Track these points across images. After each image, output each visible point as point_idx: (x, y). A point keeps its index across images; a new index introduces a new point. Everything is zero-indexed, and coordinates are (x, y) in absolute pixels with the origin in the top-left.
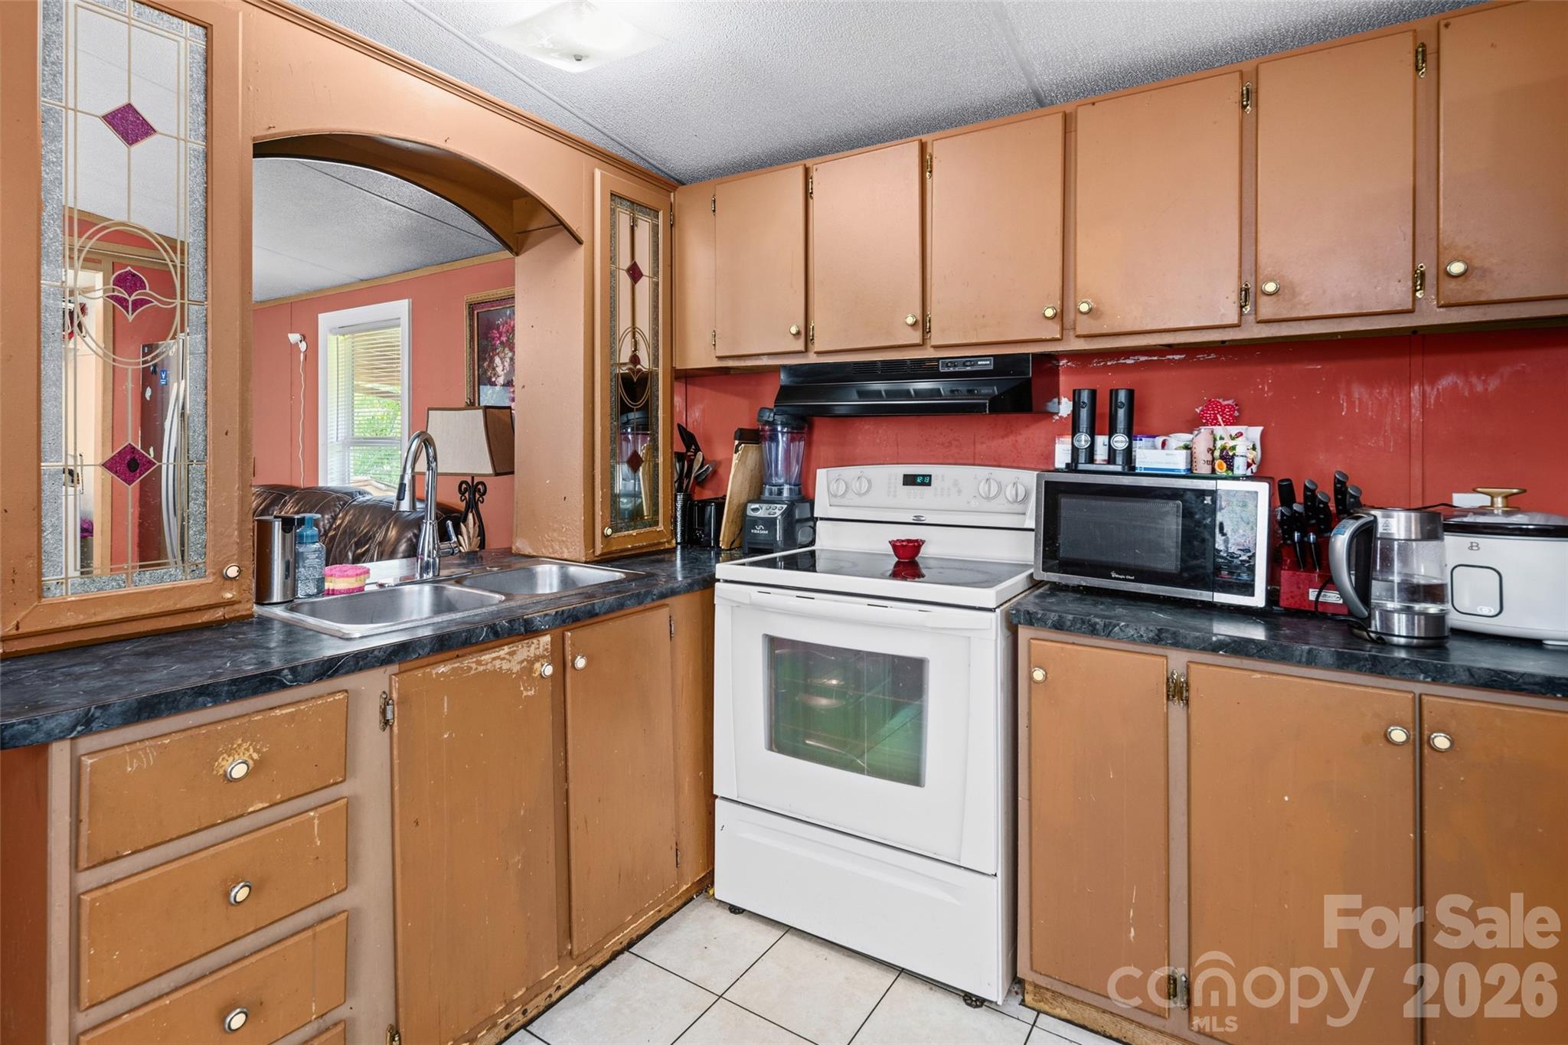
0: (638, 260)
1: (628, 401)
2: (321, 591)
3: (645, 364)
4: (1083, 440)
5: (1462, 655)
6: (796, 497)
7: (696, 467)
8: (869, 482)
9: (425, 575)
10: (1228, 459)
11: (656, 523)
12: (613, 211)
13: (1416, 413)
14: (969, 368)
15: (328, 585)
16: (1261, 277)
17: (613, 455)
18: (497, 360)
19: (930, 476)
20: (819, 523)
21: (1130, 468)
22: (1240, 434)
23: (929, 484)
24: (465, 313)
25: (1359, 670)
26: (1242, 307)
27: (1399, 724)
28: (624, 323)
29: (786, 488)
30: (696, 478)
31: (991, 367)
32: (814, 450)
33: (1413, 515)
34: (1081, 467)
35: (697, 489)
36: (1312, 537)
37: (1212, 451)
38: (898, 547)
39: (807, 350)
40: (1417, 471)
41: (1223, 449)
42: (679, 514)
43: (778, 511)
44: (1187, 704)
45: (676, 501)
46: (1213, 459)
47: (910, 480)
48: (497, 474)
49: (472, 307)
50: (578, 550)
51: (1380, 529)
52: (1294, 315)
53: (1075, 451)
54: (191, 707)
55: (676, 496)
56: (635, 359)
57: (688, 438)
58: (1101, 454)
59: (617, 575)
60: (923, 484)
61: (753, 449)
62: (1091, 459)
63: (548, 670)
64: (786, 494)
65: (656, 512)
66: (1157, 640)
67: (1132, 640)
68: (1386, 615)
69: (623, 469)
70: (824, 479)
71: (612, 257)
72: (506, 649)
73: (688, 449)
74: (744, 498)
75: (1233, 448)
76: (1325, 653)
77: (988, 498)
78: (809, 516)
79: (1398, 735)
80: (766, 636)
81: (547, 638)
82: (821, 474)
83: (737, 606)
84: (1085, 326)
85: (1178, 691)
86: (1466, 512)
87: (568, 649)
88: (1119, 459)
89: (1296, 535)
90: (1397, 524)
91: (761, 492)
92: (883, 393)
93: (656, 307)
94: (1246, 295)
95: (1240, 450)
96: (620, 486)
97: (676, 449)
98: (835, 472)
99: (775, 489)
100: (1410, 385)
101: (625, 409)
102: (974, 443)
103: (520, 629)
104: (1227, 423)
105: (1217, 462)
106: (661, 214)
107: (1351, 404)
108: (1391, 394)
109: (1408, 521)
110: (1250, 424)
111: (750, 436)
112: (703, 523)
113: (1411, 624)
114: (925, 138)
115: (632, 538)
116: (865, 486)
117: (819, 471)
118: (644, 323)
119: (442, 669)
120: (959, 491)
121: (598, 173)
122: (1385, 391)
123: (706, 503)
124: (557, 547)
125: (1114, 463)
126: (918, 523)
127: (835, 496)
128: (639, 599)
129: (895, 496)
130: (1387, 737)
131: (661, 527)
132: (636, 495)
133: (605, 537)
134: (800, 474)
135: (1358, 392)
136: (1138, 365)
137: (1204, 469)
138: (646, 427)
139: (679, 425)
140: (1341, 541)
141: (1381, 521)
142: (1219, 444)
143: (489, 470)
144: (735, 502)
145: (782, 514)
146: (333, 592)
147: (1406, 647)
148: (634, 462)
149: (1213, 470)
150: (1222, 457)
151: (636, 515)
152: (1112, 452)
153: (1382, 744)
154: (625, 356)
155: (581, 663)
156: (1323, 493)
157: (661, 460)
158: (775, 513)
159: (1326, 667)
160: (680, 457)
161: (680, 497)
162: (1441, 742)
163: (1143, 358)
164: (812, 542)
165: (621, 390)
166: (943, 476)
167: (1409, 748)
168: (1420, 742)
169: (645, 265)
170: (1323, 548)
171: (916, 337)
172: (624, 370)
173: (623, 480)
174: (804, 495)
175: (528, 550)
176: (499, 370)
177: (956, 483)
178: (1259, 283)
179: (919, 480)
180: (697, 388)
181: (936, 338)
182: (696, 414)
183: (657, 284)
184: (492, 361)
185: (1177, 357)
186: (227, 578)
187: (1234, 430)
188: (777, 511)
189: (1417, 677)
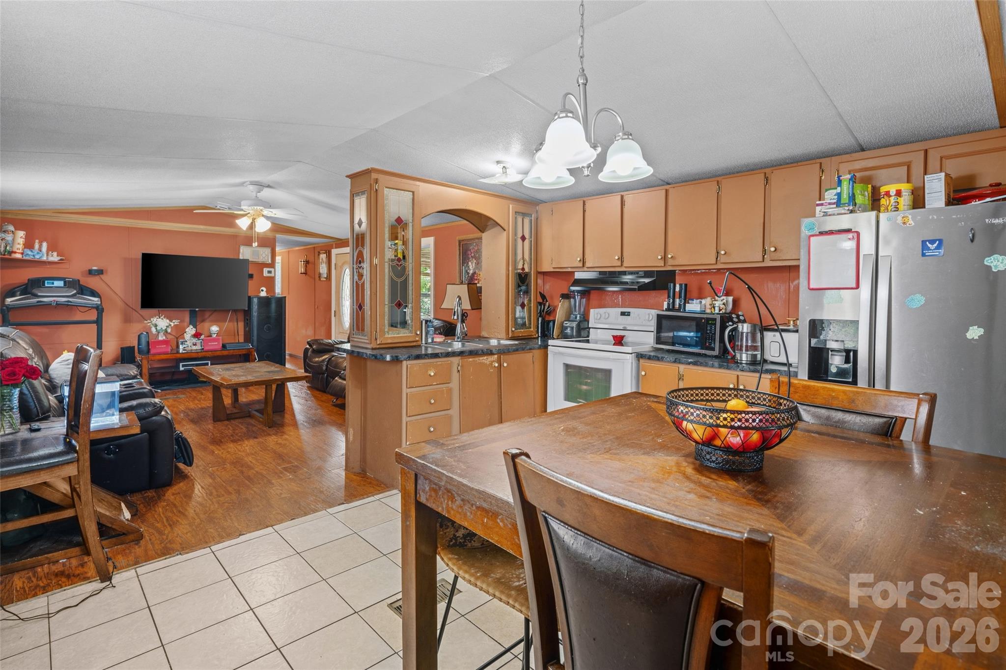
0: (525, 234)
1: (520, 284)
2: (433, 341)
3: (527, 270)
4: (671, 300)
6: (582, 319)
7: (546, 308)
8: (609, 314)
11: (531, 328)
12: (516, 218)
15: (435, 340)
16: (721, 249)
17: (515, 303)
18: (470, 263)
19: (630, 312)
20: (591, 329)
21: (684, 311)
23: (629, 315)
24: (457, 244)
25: (724, 369)
26: (717, 258)
28: (520, 256)
29: (578, 316)
30: (546, 312)
31: (643, 275)
32: (591, 302)
33: (750, 325)
34: (670, 309)
35: (547, 316)
37: (711, 305)
38: (615, 337)
39: (583, 266)
41: (713, 304)
42: (540, 325)
43: (574, 324)
45: (538, 321)
46: (711, 307)
47: (623, 314)
48: (472, 309)
49: (460, 242)
50: (503, 335)
51: (740, 329)
52: (731, 262)
54: (424, 358)
55: (538, 319)
56: (523, 269)
57: (543, 297)
59: (516, 342)
61: (567, 301)
62: (674, 307)
63: (497, 365)
64: (578, 318)
65: (530, 324)
66: (675, 362)
67: (668, 362)
69: (519, 308)
70: (593, 313)
71: (515, 234)
72: (486, 357)
73: (543, 301)
74: (564, 319)
75: (715, 304)
76: (716, 364)
77: (649, 321)
78: (587, 327)
79: (731, 386)
80: (564, 364)
81: (496, 356)
82: (592, 311)
83: (555, 354)
84: (671, 261)
85: (681, 377)
87: (502, 360)
88: (681, 307)
90: (745, 328)
91: (569, 317)
93: (531, 249)
94: (719, 254)
95: (717, 305)
96: (518, 315)
97: (538, 301)
98: (598, 310)
99: (574, 316)
101: (519, 286)
103: (490, 353)
105: (712, 309)
106: (533, 215)
111: (566, 296)
112: (548, 329)
113: (747, 357)
114: (622, 193)
115: (521, 332)
116: (607, 315)
117: (591, 310)
118: (527, 257)
119: (471, 360)
120: (640, 318)
121: (511, 206)
123: (549, 321)
124: (496, 334)
126: (625, 329)
127: (597, 319)
128: (523, 349)
129: (617, 319)
131: (532, 329)
132: (523, 318)
133: (512, 331)
134: (584, 311)
135: (770, 285)
137: (709, 311)
138: (527, 292)
139: (540, 292)
141: (740, 327)
143: (470, 308)
144: (560, 321)
145: (576, 325)
146: (436, 342)
148: (523, 306)
150: (713, 307)
151: (524, 324)
152: (679, 304)
154: (520, 266)
155: (505, 365)
157: (532, 305)
159: (716, 368)
160: (540, 304)
161: (540, 319)
162: (742, 388)
164: (588, 336)
165: (518, 280)
166: (634, 312)
169: (527, 236)
171: (619, 263)
172: (519, 271)
173: (519, 312)
174: (585, 318)
175: (486, 335)
176: (471, 267)
177: (638, 315)
178: (720, 251)
179: (626, 314)
180: (548, 277)
181: (625, 264)
182: (547, 287)
183: (531, 241)
184: (468, 264)
186: (417, 334)
189: (736, 370)
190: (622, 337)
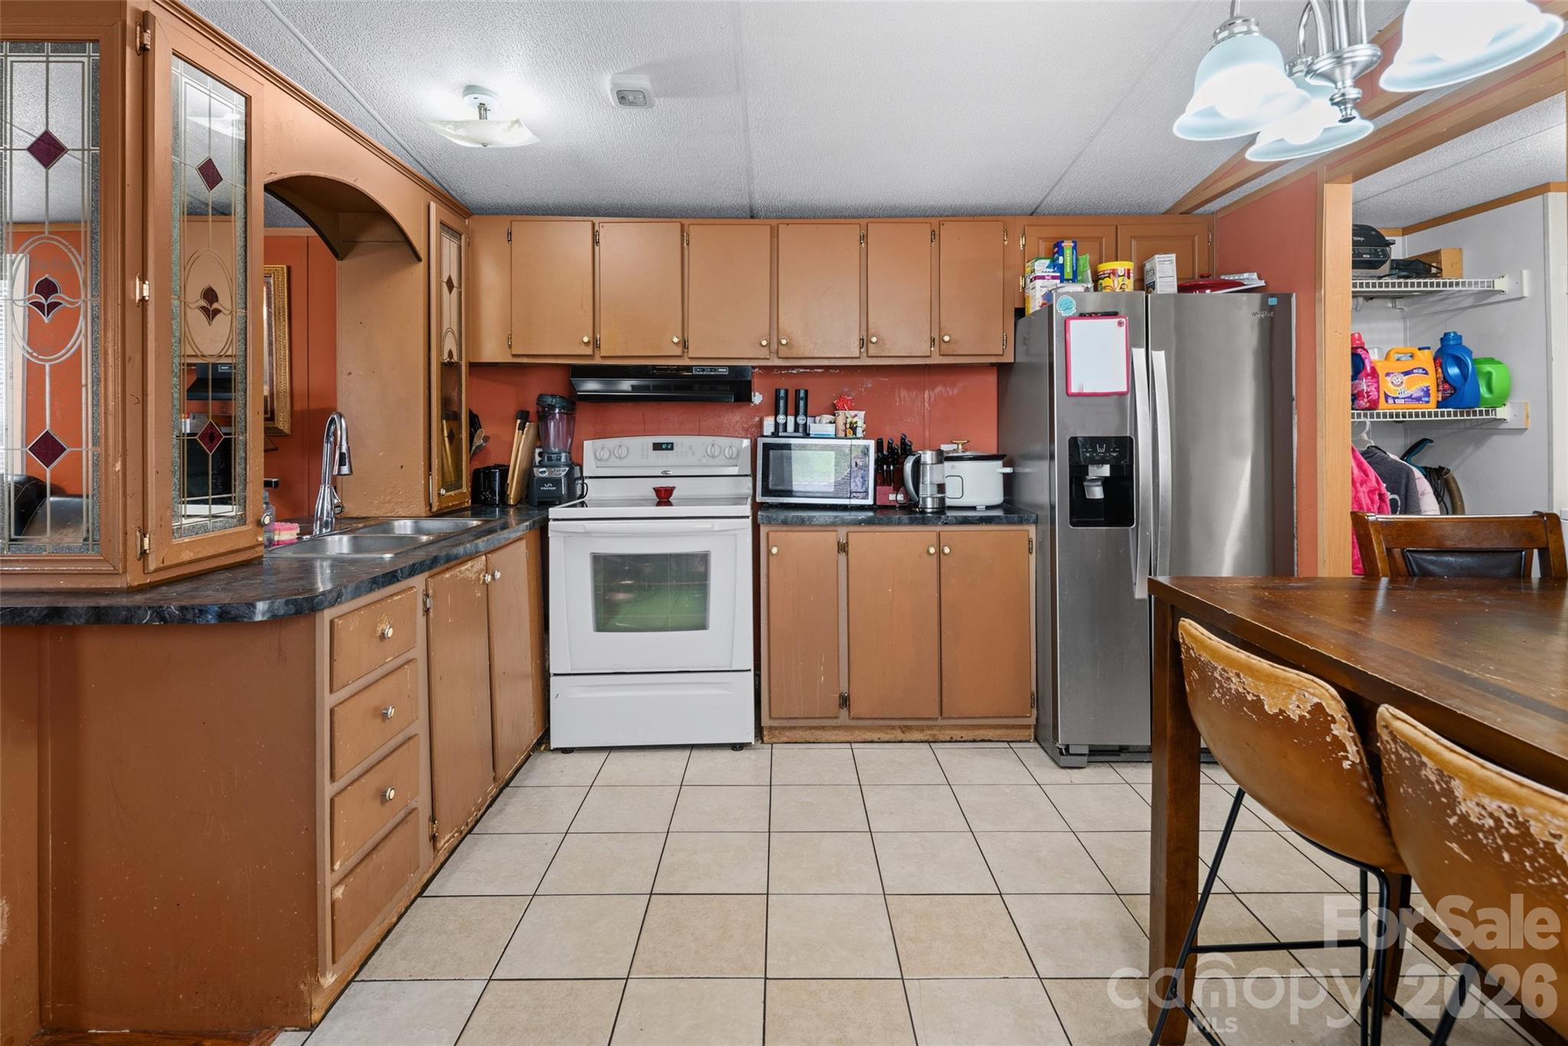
0: (452, 274)
3: (454, 358)
4: (781, 419)
5: (950, 514)
7: (476, 441)
8: (626, 449)
9: (324, 530)
10: (854, 429)
11: (461, 487)
12: (439, 235)
13: (927, 405)
14: (712, 373)
15: (276, 538)
16: (869, 334)
19: (672, 444)
20: (587, 480)
21: (807, 434)
22: (856, 415)
23: (672, 449)
25: (918, 524)
26: (861, 348)
27: (933, 546)
28: (447, 323)
31: (727, 373)
33: (934, 453)
34: (780, 434)
36: (892, 468)
37: (845, 424)
38: (657, 491)
39: (593, 354)
40: (927, 434)
41: (851, 423)
44: (847, 554)
46: (846, 428)
47: (657, 447)
50: (421, 507)
51: (922, 460)
52: (884, 355)
53: (777, 424)
56: (450, 355)
58: (791, 428)
60: (667, 449)
62: (785, 430)
63: (488, 578)
66: (834, 523)
67: (822, 524)
68: (924, 499)
70: (590, 449)
71: (440, 273)
72: (470, 564)
74: (526, 463)
75: (856, 423)
76: (905, 519)
77: (713, 457)
78: (579, 476)
79: (932, 550)
80: (590, 553)
81: (483, 557)
82: (587, 445)
83: (565, 535)
84: (783, 352)
85: (843, 548)
86: (948, 452)
87: (490, 566)
88: (801, 429)
89: (885, 467)
90: (928, 457)
92: (651, 387)
93: (460, 310)
94: (864, 343)
98: (600, 442)
99: (554, 457)
100: (925, 391)
102: (700, 421)
104: (850, 410)
105: (848, 431)
106: (463, 237)
107: (900, 399)
108: (917, 395)
109: (932, 454)
110: (861, 410)
113: (933, 504)
114: (684, 222)
115: (451, 498)
116: (623, 452)
117: (585, 443)
118: (455, 327)
120: (693, 453)
121: (432, 206)
122: (914, 393)
124: (391, 507)
125: (798, 431)
126: (669, 476)
127: (601, 460)
129: (647, 458)
130: (928, 551)
131: (464, 490)
133: (440, 496)
134: (573, 445)
135: (904, 393)
136: (799, 374)
137: (842, 434)
140: (908, 466)
141: (923, 456)
142: (848, 421)
145: (565, 476)
146: (279, 543)
147: (932, 513)
149: (846, 435)
150: (851, 428)
152: (796, 425)
153: (926, 555)
154: (446, 351)
155: (498, 575)
156: (896, 445)
157: (464, 435)
158: (560, 474)
159: (905, 524)
162: (947, 550)
163: (801, 370)
164: (583, 494)
166: (682, 443)
167: (935, 556)
168: (940, 551)
169: (455, 278)
170: (900, 471)
171: (678, 351)
174: (576, 460)
177: (691, 448)
178: (869, 337)
179: (664, 446)
181: (691, 352)
183: (461, 292)
185: (820, 370)
187: (853, 413)
188: (561, 472)
189: (937, 524)
190: (669, 491)
